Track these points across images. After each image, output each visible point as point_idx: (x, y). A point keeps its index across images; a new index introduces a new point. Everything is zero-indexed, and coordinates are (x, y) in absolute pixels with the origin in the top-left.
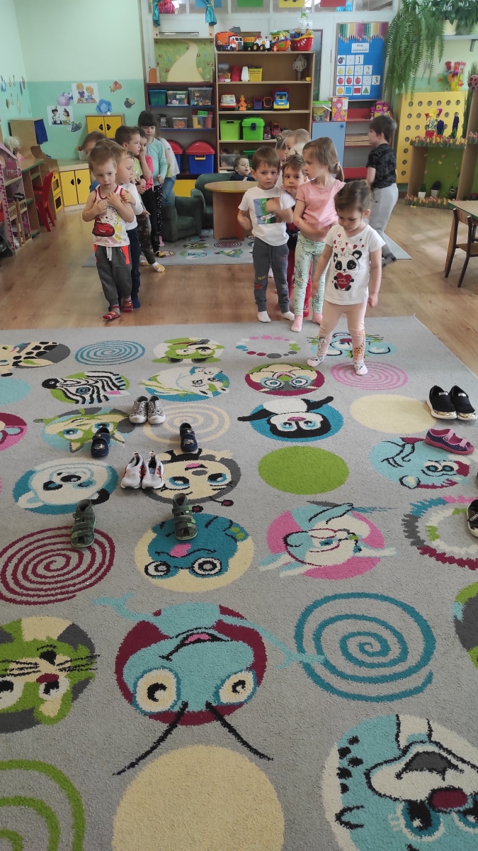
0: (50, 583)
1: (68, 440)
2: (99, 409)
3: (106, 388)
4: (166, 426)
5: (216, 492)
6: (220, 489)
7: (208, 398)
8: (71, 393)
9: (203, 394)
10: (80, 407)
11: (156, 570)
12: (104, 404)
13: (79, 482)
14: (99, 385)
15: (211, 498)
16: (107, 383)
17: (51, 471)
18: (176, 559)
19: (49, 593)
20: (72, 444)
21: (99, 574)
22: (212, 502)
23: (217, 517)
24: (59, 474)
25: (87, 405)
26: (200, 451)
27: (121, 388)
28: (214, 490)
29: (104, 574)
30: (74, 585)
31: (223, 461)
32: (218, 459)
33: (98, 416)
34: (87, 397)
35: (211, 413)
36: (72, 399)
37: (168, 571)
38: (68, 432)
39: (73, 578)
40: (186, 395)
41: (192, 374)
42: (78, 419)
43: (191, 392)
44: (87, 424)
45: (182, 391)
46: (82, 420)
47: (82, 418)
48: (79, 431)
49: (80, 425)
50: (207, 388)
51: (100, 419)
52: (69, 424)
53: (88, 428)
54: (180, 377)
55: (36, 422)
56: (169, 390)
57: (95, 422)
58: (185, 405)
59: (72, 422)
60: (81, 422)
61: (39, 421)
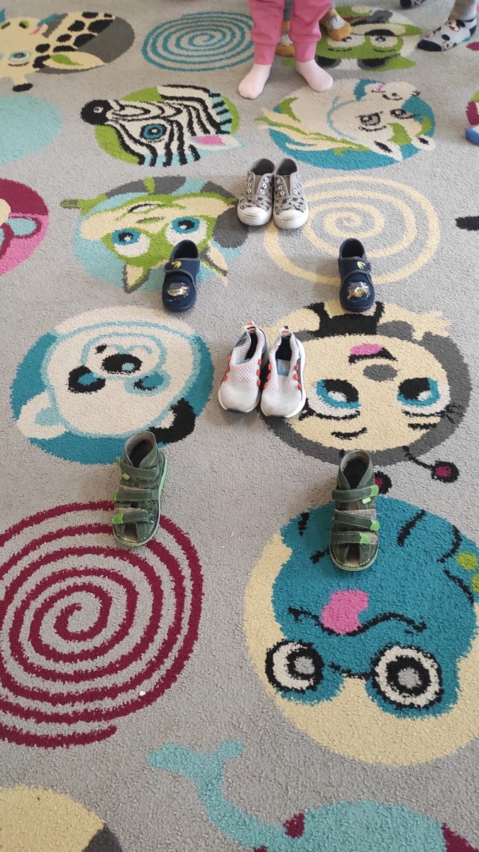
0: (65, 678)
1: (121, 257)
2: (180, 181)
3: (196, 127)
4: (310, 234)
5: (418, 434)
6: (425, 426)
7: (392, 161)
8: (130, 137)
9: (381, 152)
10: (147, 173)
11: (292, 670)
12: (189, 170)
13: (138, 375)
14: (183, 119)
15: (408, 453)
16: (198, 116)
17: (83, 339)
18: (334, 639)
19: (62, 709)
20: (129, 268)
21: (168, 663)
22: (410, 465)
23: (423, 513)
24: (101, 349)
25: (160, 171)
26: (380, 307)
27: (223, 128)
28: (413, 426)
29: (178, 666)
30: (113, 692)
31: (430, 342)
32: (418, 335)
33: (178, 198)
34: (160, 147)
35: (399, 204)
36: (133, 153)
37: (318, 676)
38: (122, 236)
39: (112, 669)
40: (348, 152)
41: (358, 99)
42: (143, 203)
43: (360, 146)
44: (159, 218)
45: (340, 141)
46: (148, 207)
47: (148, 202)
48: (142, 236)
49: (145, 219)
50: (390, 137)
51: (181, 207)
52: (124, 215)
53: (160, 229)
54: (335, 105)
55: (65, 207)
56: (315, 137)
57: (173, 214)
58: (347, 178)
59: (131, 211)
60: (146, 212)
61: (70, 204)
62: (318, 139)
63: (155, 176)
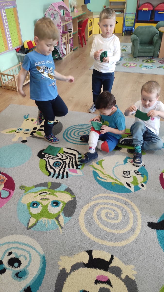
1: (30, 213)
2: (60, 185)
3: (71, 165)
7: (130, 191)
8: (50, 165)
9: (127, 187)
10: (50, 180)
14: (67, 161)
16: (72, 161)
20: (32, 219)
24: (10, 254)
25: (54, 180)
26: (112, 258)
27: (79, 167)
32: (123, 276)
33: (56, 192)
35: (129, 210)
36: (48, 171)
38: (34, 204)
40: (116, 184)
41: (124, 164)
42: (45, 192)
43: (121, 183)
44: (48, 199)
45: (115, 180)
46: (46, 194)
47: (46, 192)
48: (40, 205)
49: (44, 199)
50: (131, 181)
51: (57, 196)
52: (38, 195)
53: (47, 204)
54: (117, 165)
55: (20, 189)
56: (107, 176)
57: (53, 198)
58: (114, 195)
59: (40, 194)
60: (45, 196)
61: (22, 188)
62: (108, 177)
63: (52, 182)
